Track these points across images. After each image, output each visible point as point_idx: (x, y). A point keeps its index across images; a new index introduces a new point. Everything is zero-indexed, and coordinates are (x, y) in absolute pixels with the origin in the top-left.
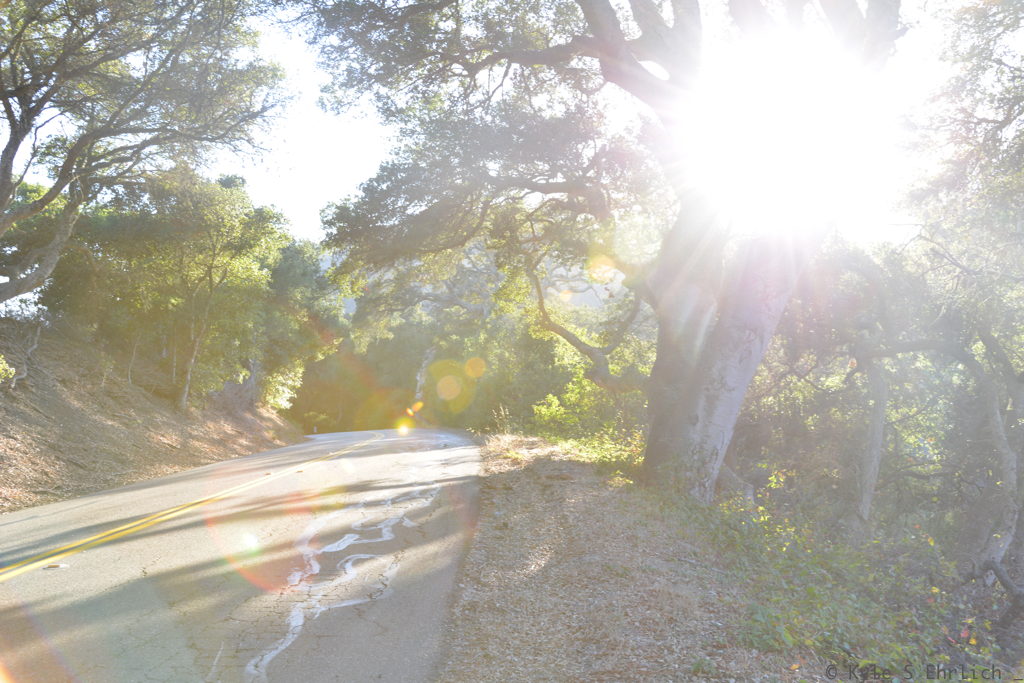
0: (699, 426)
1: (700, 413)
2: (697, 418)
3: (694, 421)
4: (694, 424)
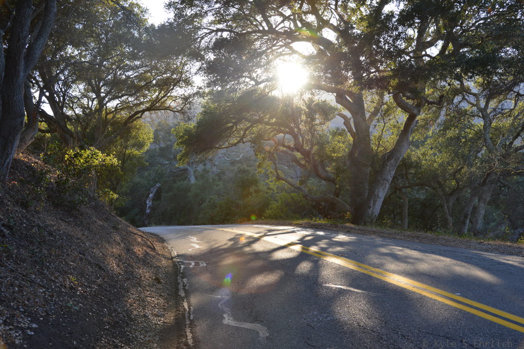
0: (371, 209)
1: (372, 205)
2: (371, 207)
3: (370, 207)
4: (370, 208)
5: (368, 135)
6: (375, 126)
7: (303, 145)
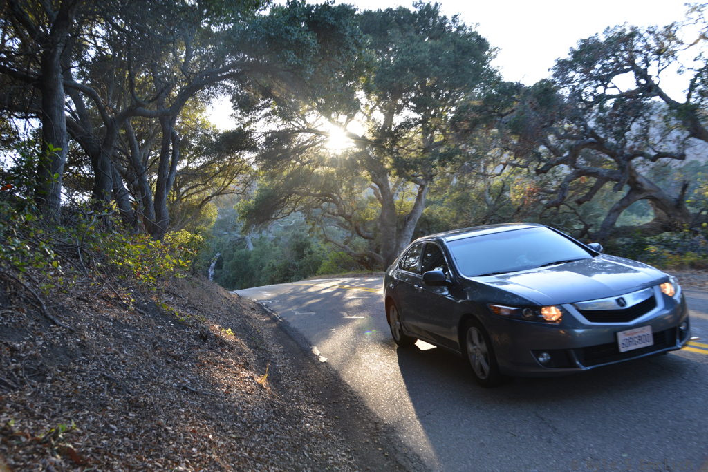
5: (393, 202)
6: (397, 194)
7: (344, 212)
